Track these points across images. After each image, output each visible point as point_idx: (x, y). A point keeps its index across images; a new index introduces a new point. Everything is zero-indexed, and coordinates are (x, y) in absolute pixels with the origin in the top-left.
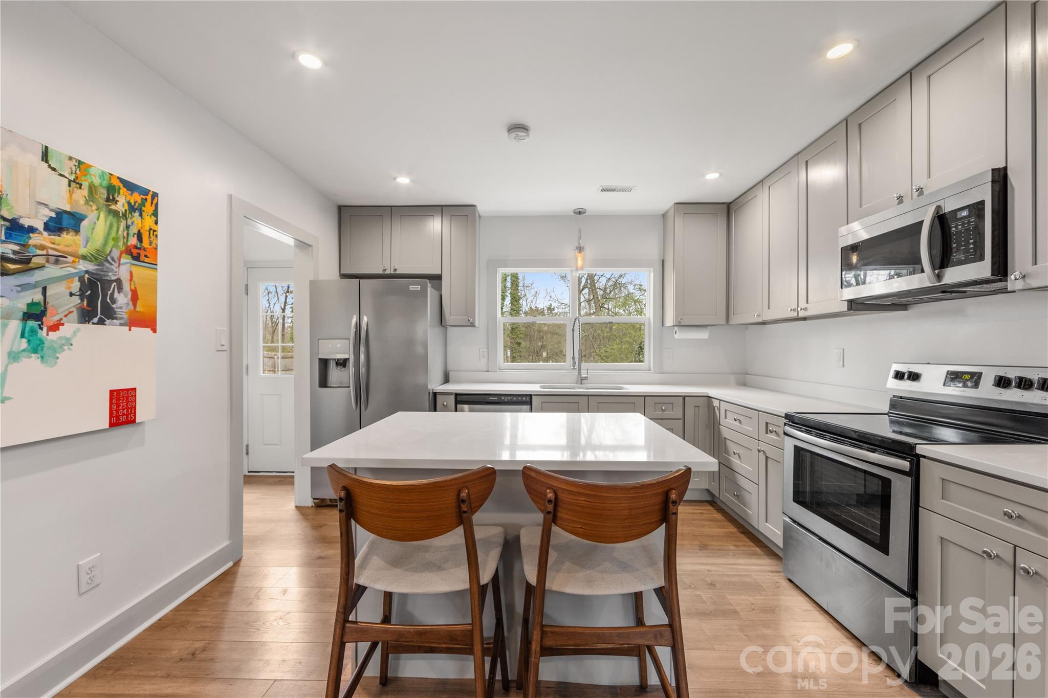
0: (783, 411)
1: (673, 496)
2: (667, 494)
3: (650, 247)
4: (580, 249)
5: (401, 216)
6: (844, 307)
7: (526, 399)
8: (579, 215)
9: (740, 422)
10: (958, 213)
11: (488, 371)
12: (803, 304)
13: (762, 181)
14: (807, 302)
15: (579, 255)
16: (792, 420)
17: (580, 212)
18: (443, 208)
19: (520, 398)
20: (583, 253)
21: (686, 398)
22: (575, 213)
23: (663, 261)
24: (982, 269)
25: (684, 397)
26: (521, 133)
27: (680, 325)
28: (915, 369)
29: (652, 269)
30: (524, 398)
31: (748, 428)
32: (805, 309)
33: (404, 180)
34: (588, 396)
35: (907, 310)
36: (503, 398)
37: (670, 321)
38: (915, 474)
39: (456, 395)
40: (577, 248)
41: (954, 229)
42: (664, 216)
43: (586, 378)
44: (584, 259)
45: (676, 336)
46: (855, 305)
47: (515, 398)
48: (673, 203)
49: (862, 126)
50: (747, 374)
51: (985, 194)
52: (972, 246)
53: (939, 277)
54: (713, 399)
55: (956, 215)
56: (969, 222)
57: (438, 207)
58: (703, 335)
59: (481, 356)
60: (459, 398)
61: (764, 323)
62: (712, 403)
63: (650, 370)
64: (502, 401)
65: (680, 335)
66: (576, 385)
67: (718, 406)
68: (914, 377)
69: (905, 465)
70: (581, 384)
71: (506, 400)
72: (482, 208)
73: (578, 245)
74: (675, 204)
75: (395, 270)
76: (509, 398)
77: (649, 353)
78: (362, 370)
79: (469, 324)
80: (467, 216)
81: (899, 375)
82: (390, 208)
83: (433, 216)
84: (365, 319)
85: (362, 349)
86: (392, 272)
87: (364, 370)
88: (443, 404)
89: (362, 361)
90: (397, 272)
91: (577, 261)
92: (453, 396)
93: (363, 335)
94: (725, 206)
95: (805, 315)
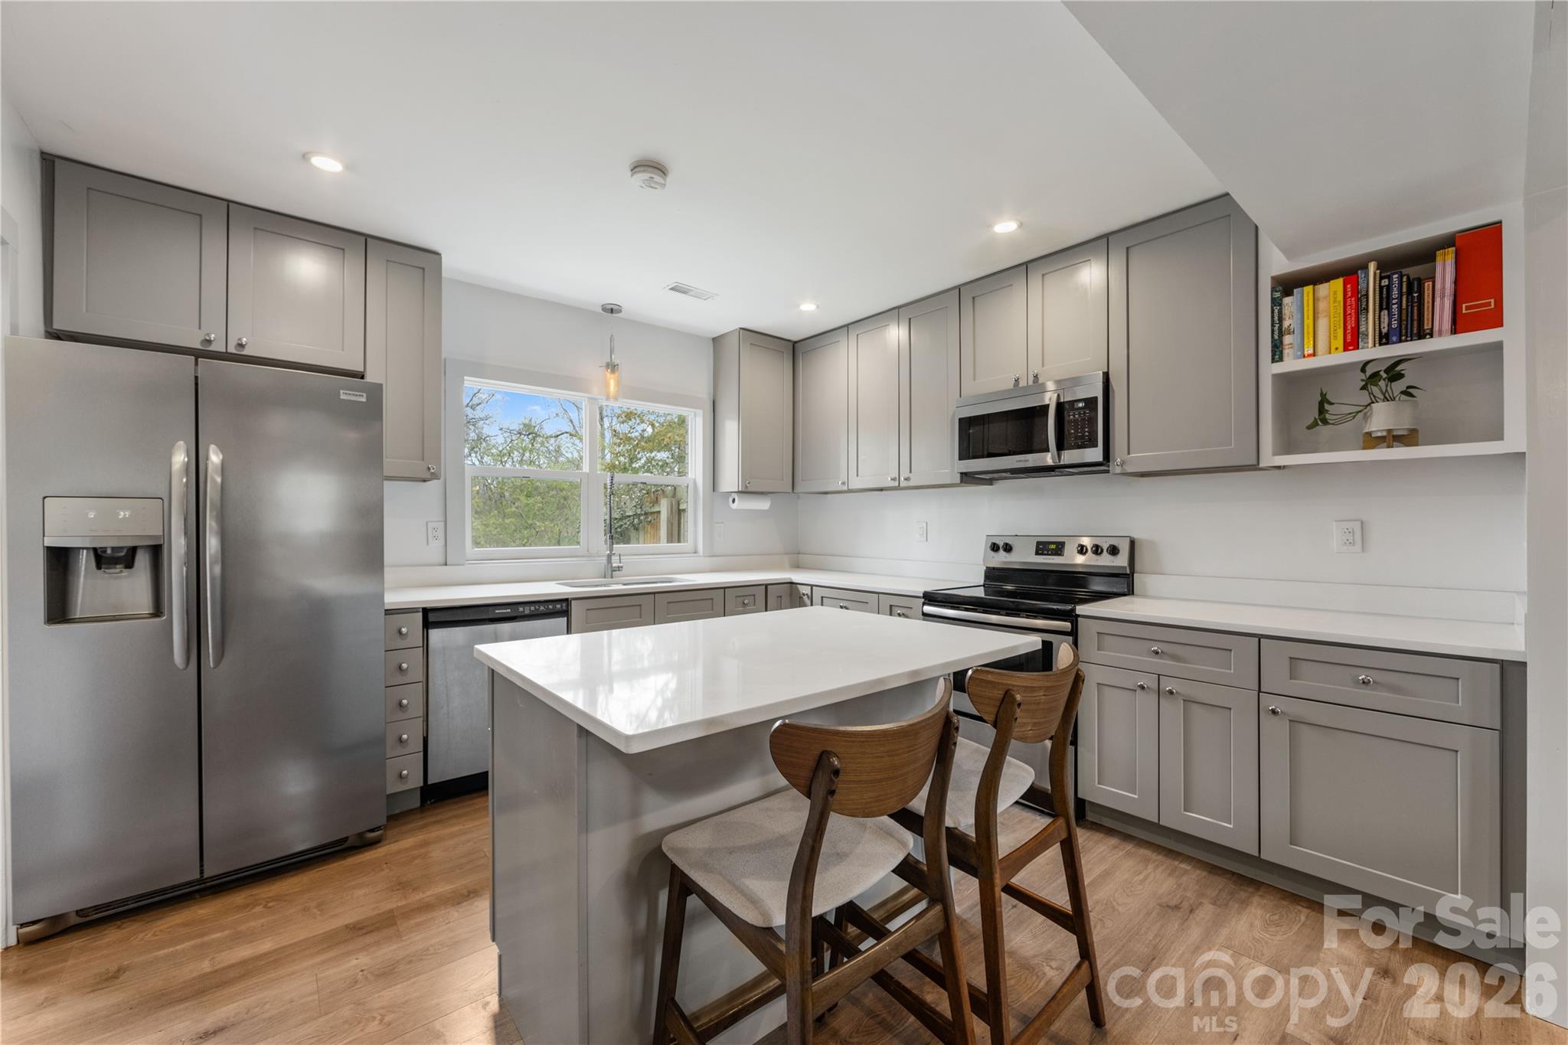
0: (919, 590)
3: (699, 380)
4: (612, 367)
5: (255, 228)
6: (957, 479)
7: (562, 606)
8: (610, 314)
10: (1076, 404)
11: (446, 565)
12: (905, 473)
13: (847, 326)
14: (911, 472)
15: (612, 376)
16: (932, 598)
17: (612, 310)
18: (369, 241)
19: (551, 607)
20: (617, 374)
21: (769, 587)
22: (604, 309)
23: (714, 402)
24: (1094, 454)
25: (766, 586)
26: (658, 178)
27: (745, 492)
29: (700, 411)
30: (558, 606)
32: (908, 479)
33: (327, 164)
34: (654, 593)
35: (992, 484)
36: (521, 609)
38: (1074, 633)
39: (426, 611)
40: (608, 366)
41: (1072, 417)
42: (717, 341)
43: (619, 568)
44: (618, 383)
45: (734, 506)
46: (968, 477)
47: (542, 608)
48: (737, 327)
49: (976, 299)
50: (799, 553)
51: (1098, 392)
52: (1087, 434)
53: (1059, 458)
54: (798, 586)
55: (1073, 405)
56: (1085, 413)
57: (356, 237)
58: (764, 504)
59: (430, 537)
60: (432, 618)
62: (798, 590)
63: (697, 552)
64: (520, 614)
65: (741, 504)
66: (604, 579)
67: (810, 594)
68: (1008, 548)
69: (1066, 625)
70: (612, 577)
71: (527, 612)
73: (608, 360)
74: (741, 329)
75: (241, 346)
76: (532, 608)
77: (695, 527)
78: (212, 570)
79: (427, 475)
80: (423, 269)
81: (995, 548)
82: (226, 203)
83: (343, 249)
84: (215, 458)
85: (211, 523)
86: (232, 349)
87: (218, 569)
88: (400, 632)
89: (213, 551)
90: (246, 352)
91: (607, 385)
92: (420, 615)
93: (211, 494)
94: (791, 344)
95: (911, 483)
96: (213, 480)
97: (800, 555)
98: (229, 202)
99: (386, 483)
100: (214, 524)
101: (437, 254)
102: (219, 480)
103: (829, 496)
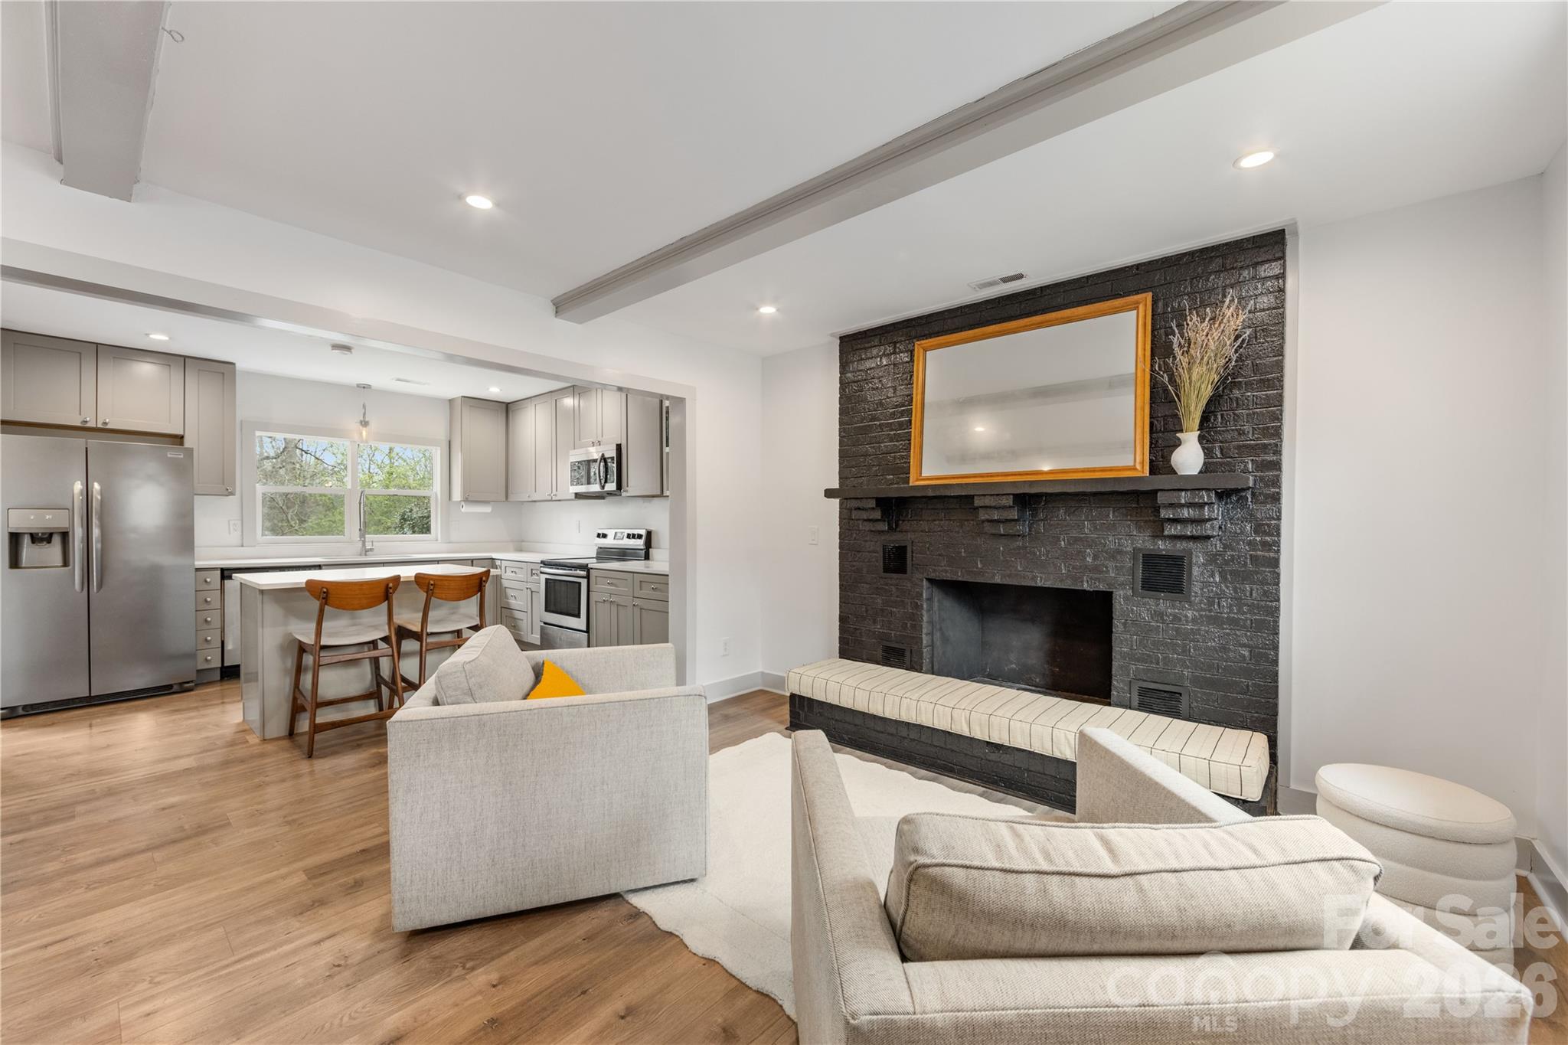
0: (540, 560)
1: (484, 579)
2: (481, 579)
3: (438, 428)
4: (365, 423)
5: (114, 358)
6: (573, 497)
8: (363, 389)
9: (515, 572)
10: (608, 457)
11: (242, 546)
12: (554, 492)
14: (557, 490)
15: (364, 428)
16: (544, 563)
17: (364, 387)
18: (187, 360)
20: (367, 426)
21: (474, 561)
22: (358, 387)
23: (450, 442)
24: (613, 486)
25: (472, 560)
27: (467, 500)
28: (605, 532)
29: (439, 448)
31: (521, 576)
32: (555, 495)
37: (457, 495)
38: (588, 577)
39: (223, 568)
40: (361, 422)
42: (451, 401)
43: (371, 550)
44: (368, 432)
45: (463, 510)
46: (578, 496)
48: (461, 395)
49: (581, 394)
50: (521, 541)
51: (614, 454)
53: (603, 487)
54: (496, 560)
57: (179, 358)
58: (485, 509)
59: (231, 529)
60: (226, 573)
61: (535, 501)
62: (495, 562)
63: (437, 540)
65: (467, 509)
66: (360, 556)
67: (500, 565)
68: (605, 536)
69: (584, 573)
70: (366, 555)
72: (241, 365)
73: (362, 419)
74: (463, 396)
75: (105, 423)
77: (436, 524)
78: (96, 546)
79: (227, 493)
80: (223, 373)
81: (599, 536)
82: (95, 345)
83: (170, 366)
84: (97, 486)
85: (95, 521)
86: (100, 425)
87: (99, 546)
88: (206, 581)
89: (97, 535)
90: (109, 427)
91: (361, 434)
92: (219, 572)
93: (95, 505)
94: (505, 405)
95: (557, 498)
96: (96, 498)
97: (523, 543)
98: (97, 344)
99: (195, 497)
100: (97, 522)
101: (234, 364)
102: (99, 497)
103: (538, 503)
